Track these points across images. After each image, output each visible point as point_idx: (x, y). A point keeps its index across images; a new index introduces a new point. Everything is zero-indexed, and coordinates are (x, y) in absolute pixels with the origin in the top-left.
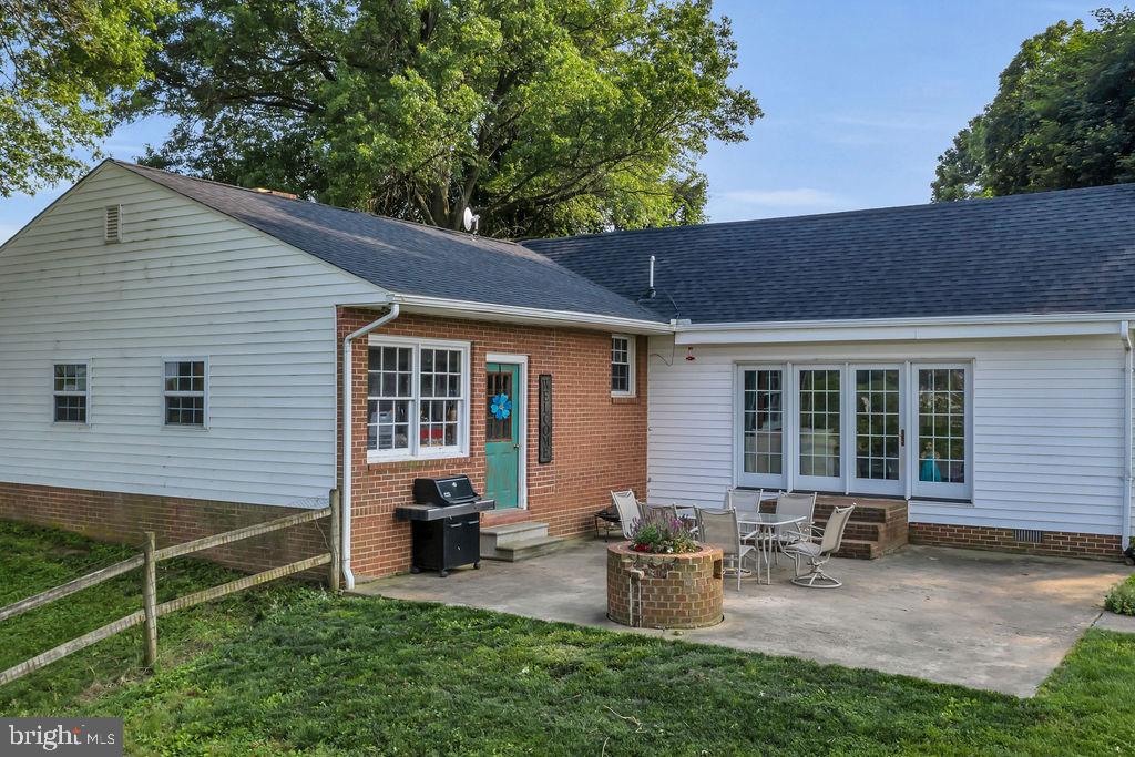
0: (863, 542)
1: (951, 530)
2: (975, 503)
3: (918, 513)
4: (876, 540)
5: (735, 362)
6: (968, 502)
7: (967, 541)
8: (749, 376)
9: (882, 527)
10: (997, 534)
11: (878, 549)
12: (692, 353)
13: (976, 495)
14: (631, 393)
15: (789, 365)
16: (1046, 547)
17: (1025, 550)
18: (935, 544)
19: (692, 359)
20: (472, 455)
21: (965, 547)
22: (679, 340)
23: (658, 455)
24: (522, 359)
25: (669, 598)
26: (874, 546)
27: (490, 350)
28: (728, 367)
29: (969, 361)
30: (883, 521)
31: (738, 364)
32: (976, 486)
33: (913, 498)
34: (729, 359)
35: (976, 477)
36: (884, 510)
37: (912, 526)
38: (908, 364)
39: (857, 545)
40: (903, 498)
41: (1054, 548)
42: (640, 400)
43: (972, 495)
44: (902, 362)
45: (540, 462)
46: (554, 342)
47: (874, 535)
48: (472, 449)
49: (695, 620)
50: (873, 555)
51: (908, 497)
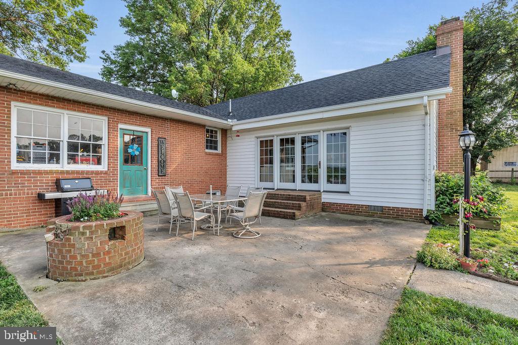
0: (292, 211)
1: (340, 206)
2: (351, 193)
3: (326, 198)
4: (300, 210)
5: (256, 137)
6: (348, 193)
7: (347, 211)
8: (262, 142)
9: (303, 204)
10: (361, 207)
11: (300, 215)
12: (239, 133)
13: (351, 190)
14: (219, 151)
15: (275, 137)
16: (384, 214)
17: (374, 215)
18: (334, 212)
19: (239, 136)
20: (108, 170)
21: (346, 214)
22: (234, 129)
23: (231, 176)
24: (148, 130)
25: (64, 257)
26: (297, 213)
27: (120, 122)
28: (253, 139)
29: (348, 128)
30: (305, 201)
31: (257, 138)
32: (351, 185)
33: (324, 191)
34: (254, 136)
35: (351, 181)
36: (305, 196)
37: (324, 204)
38: (322, 132)
39: (289, 213)
40: (320, 191)
41: (388, 214)
42: (224, 155)
43: (349, 190)
44: (319, 131)
45: (159, 176)
46: (168, 124)
47: (299, 208)
48: (108, 167)
49: (87, 274)
50: (297, 217)
51: (322, 191)
